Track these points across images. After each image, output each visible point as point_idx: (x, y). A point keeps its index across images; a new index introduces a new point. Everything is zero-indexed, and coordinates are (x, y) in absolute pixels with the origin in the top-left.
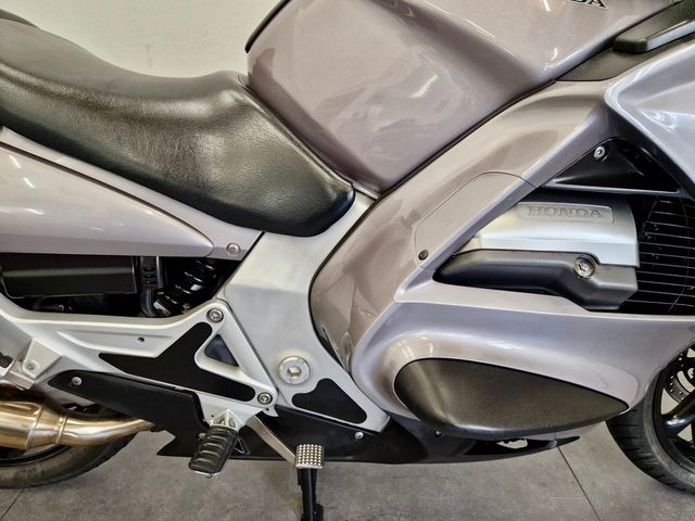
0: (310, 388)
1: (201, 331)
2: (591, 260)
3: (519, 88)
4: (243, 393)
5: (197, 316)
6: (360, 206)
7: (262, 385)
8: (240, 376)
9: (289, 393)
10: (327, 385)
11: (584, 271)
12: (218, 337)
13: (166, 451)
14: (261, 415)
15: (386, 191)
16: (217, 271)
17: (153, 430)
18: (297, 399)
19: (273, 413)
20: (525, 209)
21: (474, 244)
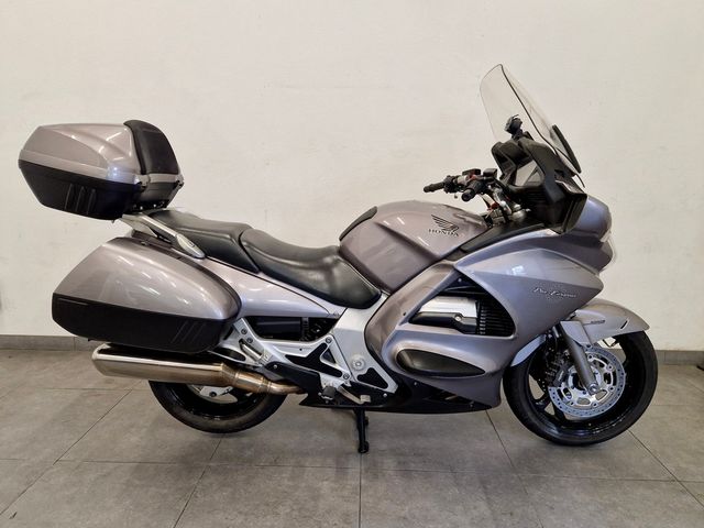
0: (364, 372)
1: (323, 346)
2: (460, 315)
3: (432, 261)
4: (337, 374)
5: (322, 340)
6: (383, 298)
7: (345, 370)
8: (337, 367)
9: (356, 374)
10: (371, 371)
11: (458, 319)
12: (329, 350)
13: (303, 403)
14: (343, 385)
15: (393, 292)
16: (328, 323)
17: (298, 393)
18: (360, 377)
19: (349, 385)
20: (438, 299)
21: (422, 310)
